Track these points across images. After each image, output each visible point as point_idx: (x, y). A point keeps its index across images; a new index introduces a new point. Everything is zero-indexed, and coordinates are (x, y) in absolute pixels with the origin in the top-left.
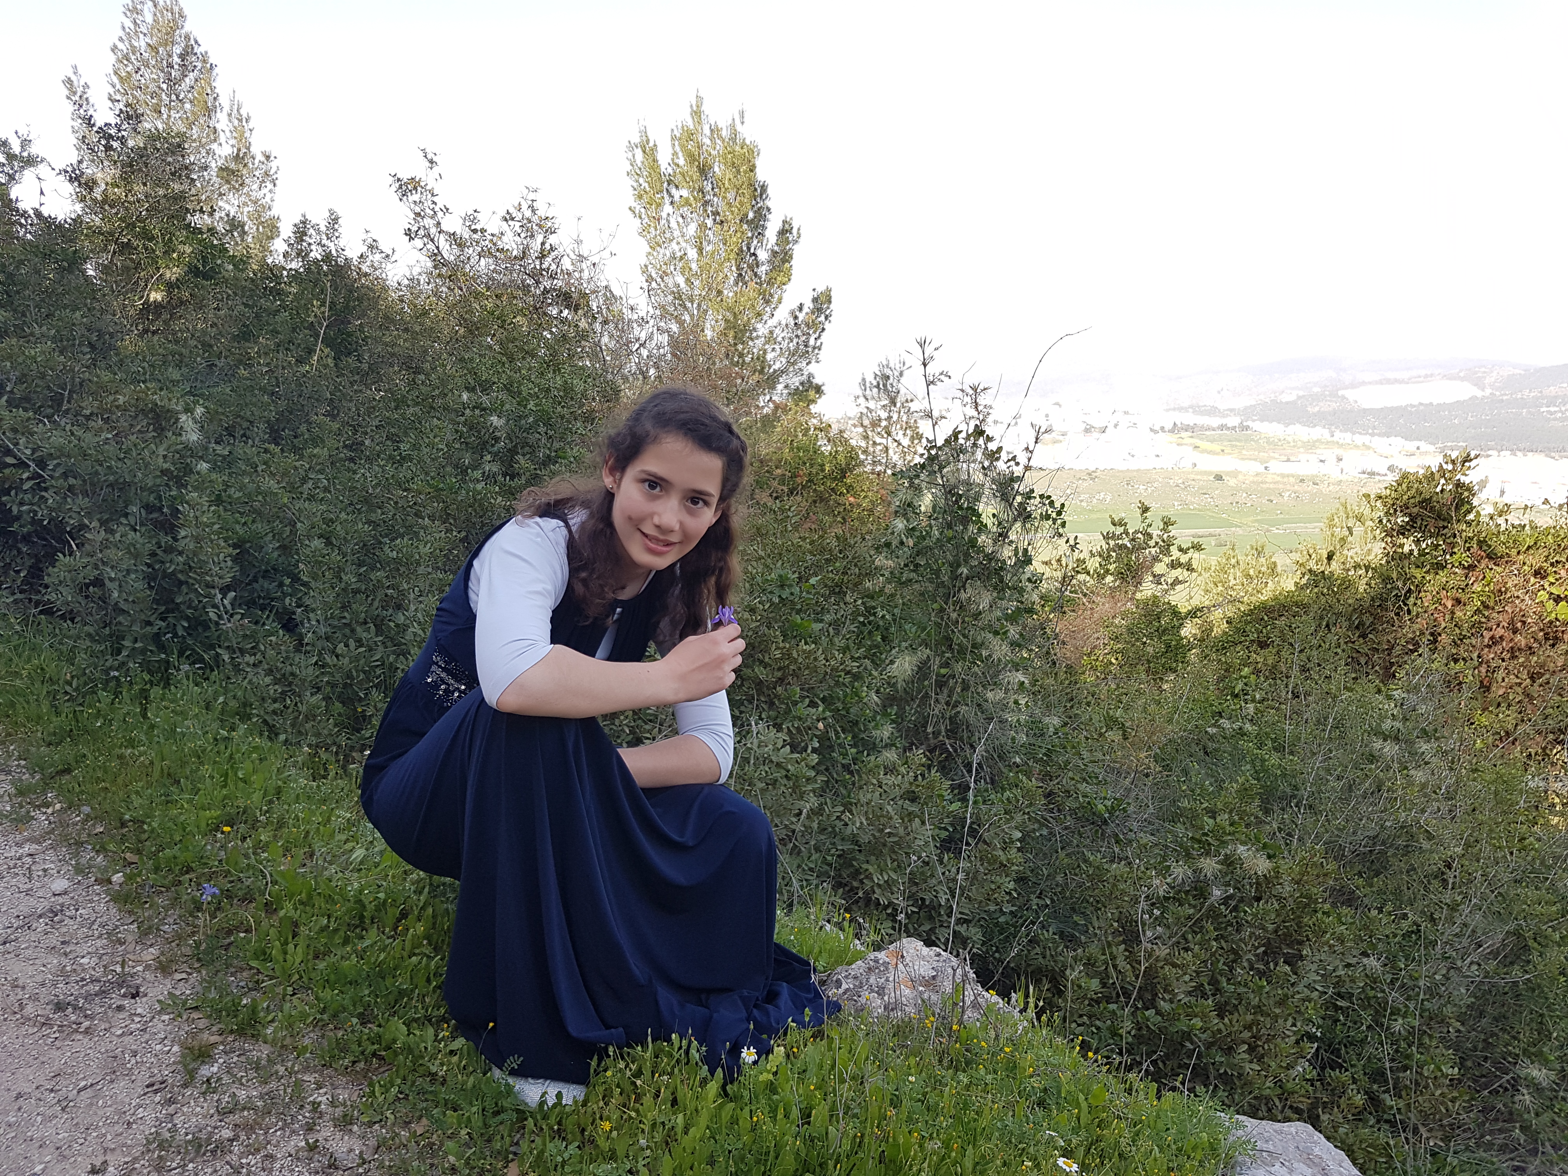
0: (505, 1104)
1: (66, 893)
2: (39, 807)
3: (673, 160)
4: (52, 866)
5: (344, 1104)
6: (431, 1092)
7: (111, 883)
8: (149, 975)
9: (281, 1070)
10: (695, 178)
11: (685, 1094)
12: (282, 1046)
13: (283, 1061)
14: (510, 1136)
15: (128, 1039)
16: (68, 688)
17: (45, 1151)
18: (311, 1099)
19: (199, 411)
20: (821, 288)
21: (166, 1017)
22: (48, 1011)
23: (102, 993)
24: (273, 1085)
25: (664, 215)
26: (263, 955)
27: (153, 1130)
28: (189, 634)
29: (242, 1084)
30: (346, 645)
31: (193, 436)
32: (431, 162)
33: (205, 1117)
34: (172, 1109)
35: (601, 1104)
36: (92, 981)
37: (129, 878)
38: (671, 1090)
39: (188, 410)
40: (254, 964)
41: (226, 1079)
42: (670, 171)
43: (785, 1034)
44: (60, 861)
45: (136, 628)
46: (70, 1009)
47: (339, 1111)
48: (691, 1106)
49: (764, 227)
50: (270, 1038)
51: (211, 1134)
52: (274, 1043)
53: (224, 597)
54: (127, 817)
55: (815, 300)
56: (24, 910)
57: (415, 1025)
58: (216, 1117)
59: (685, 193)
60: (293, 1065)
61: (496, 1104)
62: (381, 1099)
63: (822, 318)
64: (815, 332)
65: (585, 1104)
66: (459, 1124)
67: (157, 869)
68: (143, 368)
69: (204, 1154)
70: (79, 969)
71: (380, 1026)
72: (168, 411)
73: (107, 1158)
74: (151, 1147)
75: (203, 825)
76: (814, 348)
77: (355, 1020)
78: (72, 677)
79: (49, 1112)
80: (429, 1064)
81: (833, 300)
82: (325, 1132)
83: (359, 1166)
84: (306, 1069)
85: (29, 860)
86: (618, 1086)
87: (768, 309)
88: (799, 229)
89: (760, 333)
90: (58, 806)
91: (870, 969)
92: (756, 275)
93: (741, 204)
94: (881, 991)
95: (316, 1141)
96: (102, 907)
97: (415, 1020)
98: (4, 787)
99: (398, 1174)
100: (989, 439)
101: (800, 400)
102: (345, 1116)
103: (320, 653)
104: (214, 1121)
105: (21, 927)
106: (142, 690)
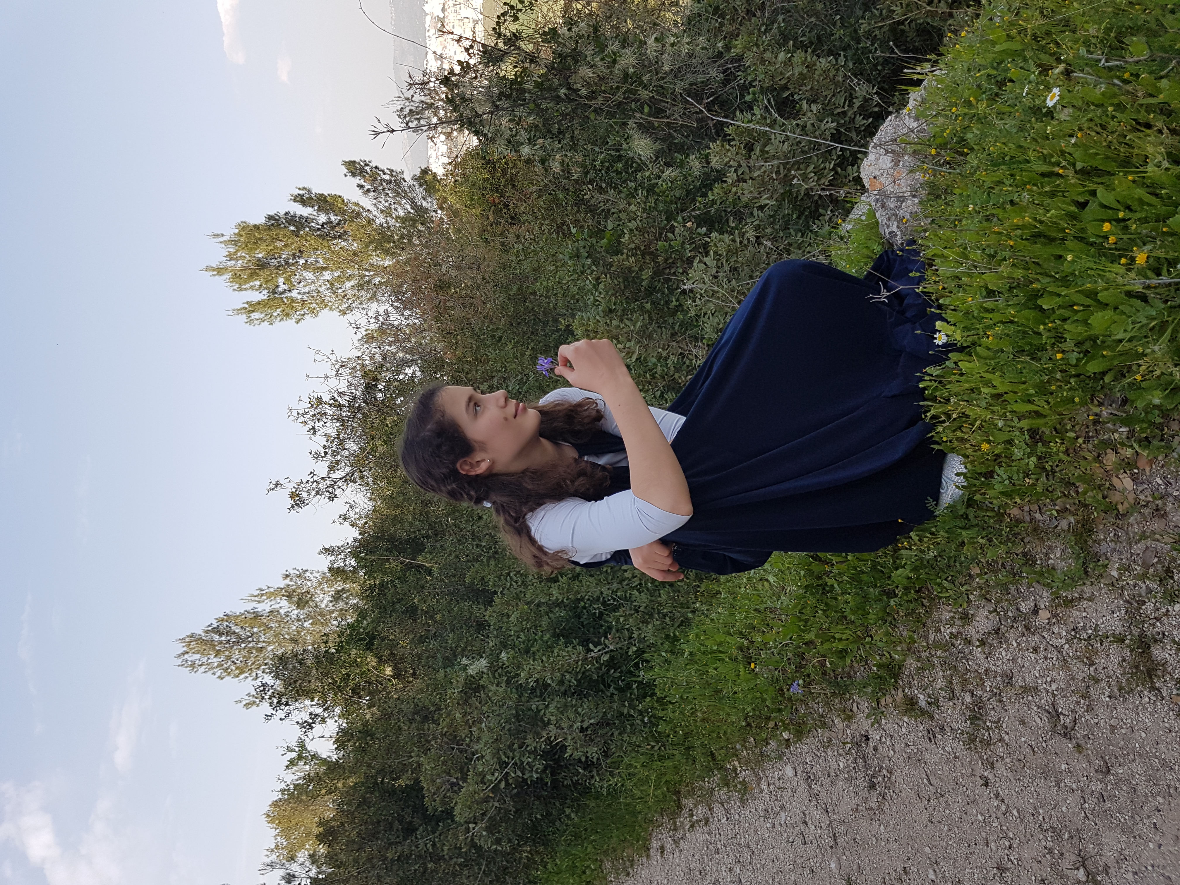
0: (960, 510)
1: (795, 769)
2: (737, 774)
3: (257, 290)
4: (776, 773)
5: (953, 617)
6: (949, 559)
7: (789, 740)
8: (854, 727)
9: (925, 654)
10: (268, 273)
12: (909, 650)
14: (986, 511)
15: (897, 747)
16: (656, 748)
17: (969, 812)
18: (948, 637)
19: (465, 661)
20: (345, 170)
21: (883, 721)
22: (874, 793)
23: (864, 758)
24: (935, 661)
25: (300, 297)
26: (843, 654)
27: (961, 743)
28: (619, 667)
29: (933, 681)
30: (626, 571)
31: (483, 663)
32: (277, 485)
33: (955, 709)
34: (948, 729)
35: (968, 445)
36: (856, 763)
37: (786, 729)
39: (465, 668)
40: (848, 659)
41: (929, 691)
42: (265, 292)
44: (773, 768)
45: (615, 706)
47: (958, 622)
49: (301, 217)
50: (901, 658)
51: (967, 707)
52: (906, 656)
53: (593, 651)
54: (744, 724)
55: (354, 175)
56: (805, 796)
57: (898, 563)
58: (955, 701)
59: (281, 280)
61: (961, 517)
62: (951, 593)
63: (368, 169)
64: (379, 175)
65: (966, 456)
66: (974, 543)
67: (780, 710)
68: (437, 694)
69: (981, 714)
70: (847, 769)
71: (897, 587)
72: (466, 683)
73: (978, 774)
76: (392, 175)
77: (892, 602)
78: (648, 745)
79: (944, 804)
80: (928, 557)
81: (352, 159)
82: (972, 632)
83: (998, 614)
84: (926, 637)
85: (772, 787)
86: (955, 431)
87: (364, 214)
88: (299, 189)
89: (384, 221)
90: (736, 763)
91: (883, 206)
92: (338, 224)
93: (285, 236)
94: (901, 199)
95: (978, 640)
96: (806, 748)
97: (894, 562)
98: (722, 794)
99: (1008, 589)
100: (452, 72)
101: (434, 187)
102: (961, 618)
103: (633, 588)
104: (959, 704)
105: (817, 800)
106: (657, 701)
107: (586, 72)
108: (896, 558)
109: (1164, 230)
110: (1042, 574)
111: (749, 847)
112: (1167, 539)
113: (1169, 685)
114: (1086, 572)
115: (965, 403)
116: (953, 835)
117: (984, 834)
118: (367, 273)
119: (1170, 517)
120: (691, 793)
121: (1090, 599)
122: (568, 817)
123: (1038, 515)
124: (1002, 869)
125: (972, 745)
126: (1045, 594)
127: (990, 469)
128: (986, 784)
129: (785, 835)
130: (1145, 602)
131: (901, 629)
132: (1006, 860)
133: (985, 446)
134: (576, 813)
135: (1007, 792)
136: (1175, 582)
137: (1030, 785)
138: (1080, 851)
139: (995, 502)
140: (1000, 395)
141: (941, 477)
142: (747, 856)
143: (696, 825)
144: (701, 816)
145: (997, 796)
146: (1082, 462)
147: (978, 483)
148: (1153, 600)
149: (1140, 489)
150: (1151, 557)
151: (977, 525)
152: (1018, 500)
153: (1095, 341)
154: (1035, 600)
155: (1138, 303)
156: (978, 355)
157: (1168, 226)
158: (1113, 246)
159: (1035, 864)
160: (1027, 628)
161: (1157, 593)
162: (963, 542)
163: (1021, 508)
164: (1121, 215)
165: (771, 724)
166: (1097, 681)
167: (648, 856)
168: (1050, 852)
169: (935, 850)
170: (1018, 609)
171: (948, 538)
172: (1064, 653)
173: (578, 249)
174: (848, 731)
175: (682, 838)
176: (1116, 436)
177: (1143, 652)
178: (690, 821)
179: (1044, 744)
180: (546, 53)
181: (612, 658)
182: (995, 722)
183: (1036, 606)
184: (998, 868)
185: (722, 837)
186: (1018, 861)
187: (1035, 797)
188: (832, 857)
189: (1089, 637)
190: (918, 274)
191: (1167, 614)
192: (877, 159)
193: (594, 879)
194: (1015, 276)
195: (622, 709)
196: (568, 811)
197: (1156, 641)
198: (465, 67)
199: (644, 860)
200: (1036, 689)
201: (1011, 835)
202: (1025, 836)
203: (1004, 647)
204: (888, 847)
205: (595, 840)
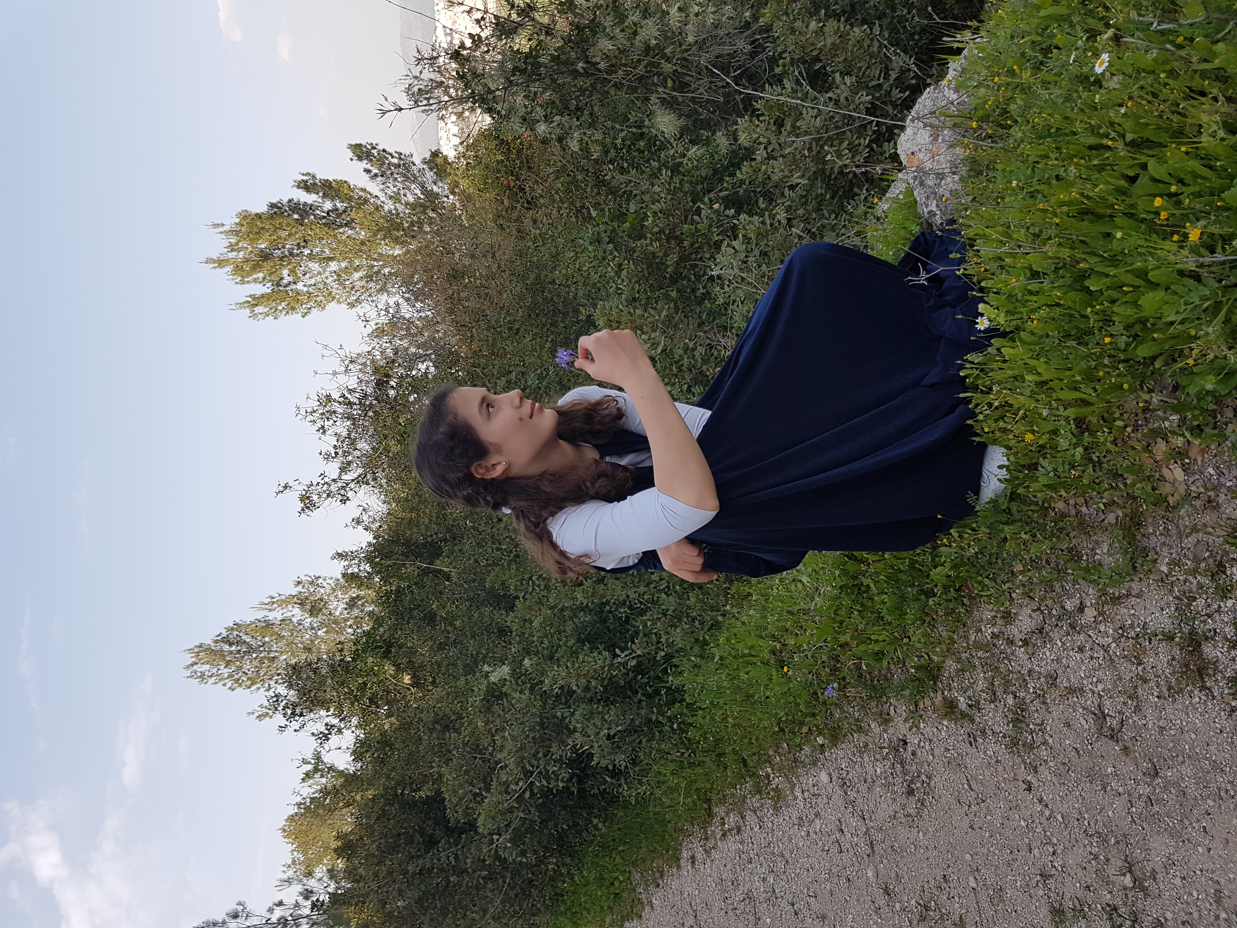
0: (1004, 506)
1: (830, 775)
2: (769, 781)
3: (260, 283)
4: (811, 780)
5: (995, 616)
6: (990, 556)
7: (823, 745)
8: (891, 731)
9: (966, 654)
10: (272, 264)
12: (948, 651)
13: (959, 652)
15: (936, 751)
16: (686, 755)
17: (1012, 817)
18: (989, 637)
19: (486, 668)
20: (350, 154)
21: (922, 725)
22: (913, 800)
23: (902, 763)
24: (977, 661)
25: (305, 289)
26: (879, 655)
27: (1003, 747)
28: (647, 673)
29: (974, 683)
30: (653, 573)
31: (505, 670)
32: (286, 487)
33: (996, 711)
34: (989, 733)
35: (1010, 436)
36: (894, 768)
37: (820, 733)
39: (487, 675)
40: (885, 662)
41: (970, 693)
42: (270, 284)
44: (807, 774)
45: (643, 712)
47: (1000, 622)
49: (305, 204)
50: (941, 659)
51: (1010, 710)
52: (945, 657)
53: (619, 656)
54: (776, 729)
55: (360, 159)
56: (841, 802)
57: (937, 560)
58: (997, 704)
59: (285, 272)
60: (962, 646)
61: (1003, 512)
62: (992, 591)
63: (374, 152)
64: (387, 159)
66: (1017, 539)
67: (814, 715)
68: (458, 703)
69: (1024, 717)
70: (884, 775)
71: (936, 586)
72: (488, 691)
73: (1021, 779)
76: (400, 159)
77: (931, 601)
78: (678, 752)
79: (985, 810)
80: (969, 554)
81: (358, 142)
82: (1015, 632)
83: (1042, 612)
84: (966, 638)
85: (806, 794)
86: (997, 421)
87: (372, 201)
88: (303, 174)
89: (392, 207)
90: (769, 770)
91: (922, 184)
92: (345, 211)
93: (288, 225)
94: (940, 176)
95: (1021, 640)
96: (841, 753)
97: (933, 560)
98: (754, 801)
99: (1052, 586)
100: (462, 46)
101: (445, 171)
102: (1003, 617)
103: (660, 591)
104: (1001, 706)
105: (853, 807)
106: (687, 707)
107: (606, 45)
108: (935, 555)
109: (1219, 204)
110: (1087, 570)
111: (782, 856)
112: (1219, 532)
113: (1221, 684)
114: (1134, 568)
115: (1008, 392)
116: (995, 842)
117: (1027, 840)
118: (376, 264)
119: (1223, 509)
120: (723, 801)
121: (1138, 596)
122: (596, 827)
123: (1084, 509)
124: (1045, 876)
125: (1014, 749)
126: (1091, 591)
127: (1034, 461)
128: (1029, 789)
129: (820, 844)
130: (1196, 598)
131: (940, 630)
132: (1050, 866)
133: (1029, 437)
134: (604, 823)
135: (1051, 796)
136: (1227, 576)
137: (1075, 789)
138: (1127, 856)
139: (1039, 495)
140: (1045, 383)
141: (981, 469)
142: (781, 865)
143: (728, 834)
144: (733, 824)
145: (1041, 801)
146: (1132, 453)
147: (1021, 476)
148: (1205, 596)
149: (1192, 479)
150: (1202, 551)
151: (1020, 520)
152: (1063, 493)
153: (1144, 325)
154: (1081, 597)
155: (1190, 282)
156: (1021, 340)
157: (1223, 200)
158: (1165, 223)
159: (1079, 870)
160: (1072, 626)
161: (1208, 588)
162: (1006, 538)
163: (1066, 502)
164: (1173, 189)
165: (805, 729)
166: (1145, 681)
167: (679, 867)
168: (1096, 857)
169: (976, 857)
170: (1063, 607)
171: (990, 534)
172: (1111, 652)
173: (598, 233)
174: (885, 736)
175: (713, 847)
176: (1167, 424)
177: (1194, 650)
178: (722, 830)
179: (1089, 747)
180: (562, 25)
181: (639, 664)
182: (1038, 725)
183: (1081, 603)
184: (1041, 875)
185: (755, 846)
186: (1062, 868)
187: (1080, 801)
188: (869, 865)
189: (1138, 635)
190: (959, 256)
191: (1219, 610)
192: (915, 134)
193: (623, 891)
194: (1061, 255)
195: (649, 716)
196: (595, 821)
197: (1207, 639)
198: (477, 40)
199: (675, 870)
200: (1082, 690)
201: (1055, 841)
202: (1070, 842)
203: (1049, 646)
204: (928, 854)
205: (623, 851)
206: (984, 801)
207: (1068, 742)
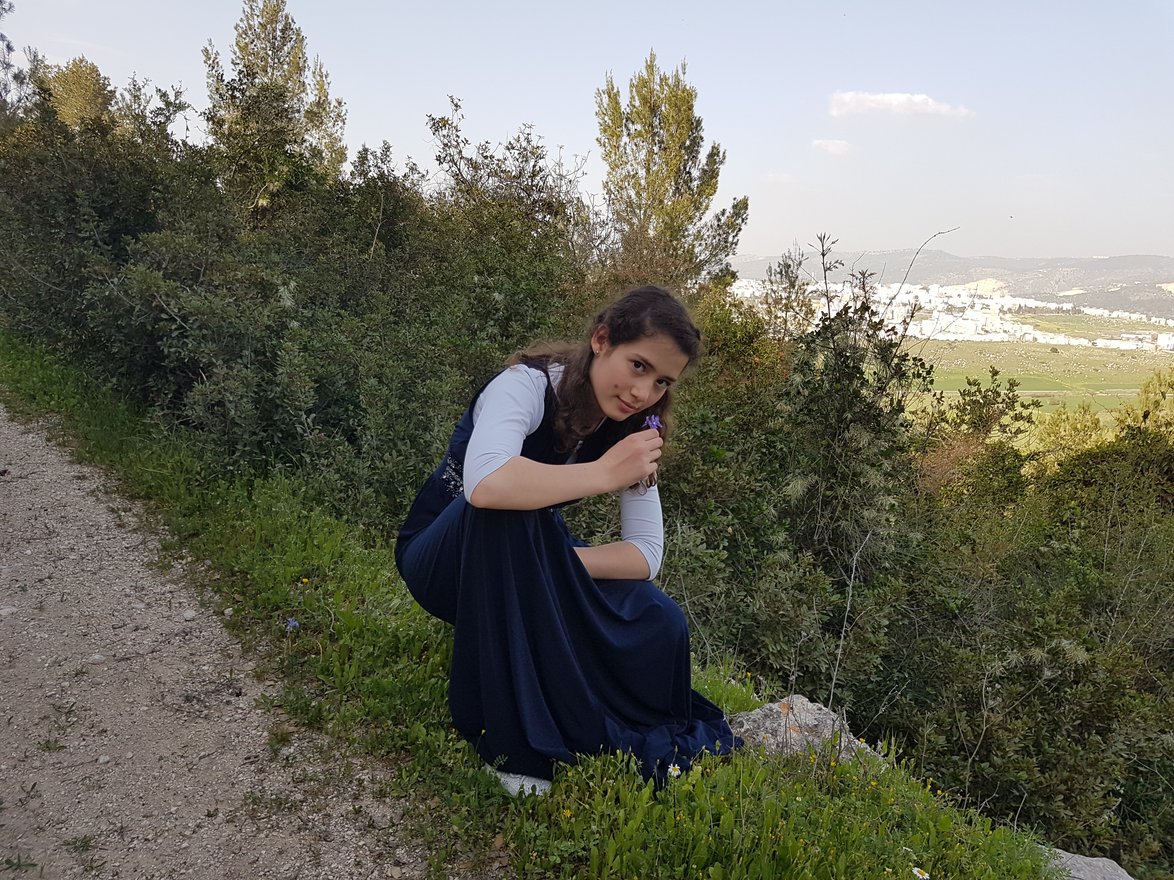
0: (495, 790)
1: (193, 620)
2: (177, 559)
3: (631, 102)
4: (185, 600)
5: (380, 782)
6: (442, 778)
7: (224, 615)
8: (248, 681)
9: (338, 754)
10: (646, 115)
11: (626, 796)
12: (339, 738)
13: (339, 748)
14: (497, 815)
15: (234, 725)
16: (198, 477)
17: (178, 798)
18: (358, 777)
19: (293, 284)
20: (739, 198)
21: (259, 711)
22: (180, 701)
23: (217, 691)
24: (332, 764)
25: (622, 144)
26: (327, 671)
27: (249, 790)
28: (282, 443)
29: (310, 762)
30: (391, 455)
31: (288, 303)
32: (457, 106)
33: (284, 784)
34: (262, 776)
35: (564, 796)
36: (210, 683)
37: (237, 611)
38: (615, 790)
39: (285, 284)
40: (321, 677)
41: (299, 758)
42: (629, 111)
43: (701, 758)
44: (190, 597)
45: (246, 436)
46: (195, 701)
47: (377, 787)
48: (630, 803)
49: (698, 152)
50: (330, 731)
51: (288, 796)
52: (332, 735)
53: (308, 417)
54: (236, 569)
55: (735, 207)
56: (165, 629)
57: (432, 728)
58: (291, 785)
59: (639, 127)
60: (346, 752)
61: (488, 790)
62: (406, 780)
63: (740, 221)
64: (733, 231)
65: (552, 796)
66: (461, 803)
67: (256, 607)
68: (255, 253)
69: (283, 810)
70: (201, 673)
71: (407, 727)
72: (271, 284)
73: (219, 807)
74: (248, 802)
75: (289, 577)
76: (732, 244)
77: (390, 722)
78: (201, 469)
79: (181, 772)
80: (441, 758)
81: (749, 207)
82: (367, 801)
83: (390, 827)
84: (355, 755)
85: (170, 595)
86: (577, 784)
87: (697, 214)
89: (690, 232)
90: (189, 559)
91: (766, 716)
92: (689, 188)
93: (681, 135)
94: (774, 733)
95: (360, 807)
96: (217, 631)
97: (432, 725)
98: (154, 544)
99: (417, 836)
101: (719, 283)
102: (381, 791)
103: (372, 459)
104: (290, 787)
105: (164, 642)
106: (248, 480)
108: (437, 726)
110: (439, 868)
111: (101, 569)
116: (150, 781)
117: (156, 813)
118: (642, 212)
120: (149, 511)
122: (106, 380)
123: (496, 865)
124: (122, 832)
125: (250, 801)
127: (542, 819)
128: (209, 815)
129: (119, 607)
131: (359, 731)
132: (133, 836)
134: (112, 389)
135: (205, 836)
137: (216, 860)
139: (508, 823)
142: (90, 567)
143: (116, 515)
144: (126, 520)
145: (199, 826)
147: (526, 807)
151: (482, 806)
152: (512, 846)
154: (409, 863)
156: (652, 807)
159: (132, 865)
160: (380, 855)
162: (462, 793)
163: (503, 849)
165: (238, 597)
167: (71, 463)
169: (130, 762)
170: (398, 846)
171: (466, 777)
174: (243, 676)
175: (98, 499)
178: (119, 509)
179: (262, 873)
181: (294, 436)
182: (278, 824)
183: (404, 864)
184: (122, 828)
185: (107, 542)
186: (133, 848)
187: (205, 865)
188: (104, 656)
192: (808, 711)
193: (38, 404)
195: (241, 443)
196: (114, 380)
198: (878, 326)
199: (68, 458)
200: (318, 865)
201: (160, 841)
202: (161, 855)
203: (357, 833)
204: (125, 715)
205: (82, 406)
206: (189, 770)
207: (264, 852)
